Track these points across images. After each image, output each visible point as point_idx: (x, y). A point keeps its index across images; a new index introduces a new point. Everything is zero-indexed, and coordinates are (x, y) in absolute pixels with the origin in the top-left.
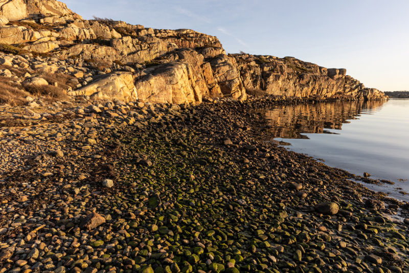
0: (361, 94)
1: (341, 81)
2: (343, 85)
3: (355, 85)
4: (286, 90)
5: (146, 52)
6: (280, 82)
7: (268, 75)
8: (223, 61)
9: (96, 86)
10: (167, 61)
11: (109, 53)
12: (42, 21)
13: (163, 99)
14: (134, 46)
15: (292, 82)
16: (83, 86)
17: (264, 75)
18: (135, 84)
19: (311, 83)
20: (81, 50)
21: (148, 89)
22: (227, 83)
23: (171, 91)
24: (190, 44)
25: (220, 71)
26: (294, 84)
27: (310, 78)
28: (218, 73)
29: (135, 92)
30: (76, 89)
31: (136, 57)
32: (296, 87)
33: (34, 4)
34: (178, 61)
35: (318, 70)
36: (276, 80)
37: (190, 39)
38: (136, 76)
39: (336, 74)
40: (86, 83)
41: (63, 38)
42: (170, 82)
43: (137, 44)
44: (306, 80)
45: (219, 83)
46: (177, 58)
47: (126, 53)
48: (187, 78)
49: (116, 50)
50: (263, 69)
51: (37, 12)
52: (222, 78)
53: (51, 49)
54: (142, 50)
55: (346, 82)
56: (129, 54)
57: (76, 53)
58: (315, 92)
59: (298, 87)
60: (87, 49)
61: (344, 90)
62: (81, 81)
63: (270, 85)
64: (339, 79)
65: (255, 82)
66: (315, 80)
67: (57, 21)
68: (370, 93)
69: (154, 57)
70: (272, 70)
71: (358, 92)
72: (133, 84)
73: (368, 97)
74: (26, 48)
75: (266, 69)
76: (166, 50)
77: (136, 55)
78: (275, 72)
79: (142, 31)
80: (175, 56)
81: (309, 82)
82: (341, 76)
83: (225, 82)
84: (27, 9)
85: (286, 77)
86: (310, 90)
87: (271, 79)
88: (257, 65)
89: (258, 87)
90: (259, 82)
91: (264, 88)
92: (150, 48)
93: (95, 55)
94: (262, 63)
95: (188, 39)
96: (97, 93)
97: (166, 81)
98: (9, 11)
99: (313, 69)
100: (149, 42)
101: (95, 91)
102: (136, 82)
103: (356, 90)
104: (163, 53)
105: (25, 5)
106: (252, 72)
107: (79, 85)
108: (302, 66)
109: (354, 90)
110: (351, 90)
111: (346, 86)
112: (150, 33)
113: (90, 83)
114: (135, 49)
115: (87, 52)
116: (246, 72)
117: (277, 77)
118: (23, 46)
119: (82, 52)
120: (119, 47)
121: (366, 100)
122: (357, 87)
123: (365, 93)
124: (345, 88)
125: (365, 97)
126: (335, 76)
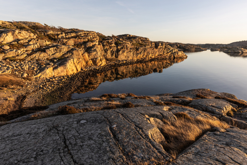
0: (172, 55)
1: (161, 49)
2: (163, 51)
3: (169, 51)
4: (128, 57)
5: (58, 53)
6: (125, 54)
7: (120, 51)
8: (95, 49)
9: (41, 73)
10: (66, 56)
11: (45, 56)
12: (19, 42)
13: (62, 74)
14: (54, 51)
15: (132, 53)
16: (37, 74)
17: (118, 50)
18: (53, 70)
19: (142, 52)
20: (35, 56)
21: (57, 71)
22: (95, 59)
23: (65, 71)
24: (81, 40)
25: (92, 55)
26: (133, 53)
27: (142, 50)
28: (91, 55)
29: (53, 73)
30: (35, 75)
31: (54, 56)
32: (134, 55)
33: (16, 36)
34: (71, 55)
35: (150, 44)
36: (123, 53)
37: (81, 38)
38: (54, 67)
39: (159, 46)
40: (38, 73)
41: (28, 50)
42: (65, 68)
43: (55, 50)
44: (140, 51)
45: (91, 59)
46: (71, 54)
47: (51, 55)
48: (73, 64)
49: (47, 54)
50: (118, 48)
51: (17, 38)
52: (93, 57)
53: (24, 57)
54: (57, 52)
55: (165, 49)
56: (52, 55)
57: (33, 57)
58: (145, 57)
59: (135, 55)
60: (37, 55)
61: (164, 53)
62: (36, 72)
63: (120, 55)
64: (161, 48)
65: (112, 55)
66: (144, 51)
67: (25, 42)
68: (176, 55)
69: (62, 54)
70: (122, 48)
71: (171, 54)
72: (52, 70)
73: (175, 56)
74: (17, 58)
75: (119, 47)
76: (67, 50)
77: (55, 55)
78: (124, 49)
79: (60, 35)
80: (70, 53)
81: (141, 52)
82: (162, 46)
83: (94, 59)
84: (13, 37)
85: (129, 51)
86: (142, 55)
87: (121, 52)
88: (115, 46)
89: (114, 56)
90: (114, 55)
91: (117, 57)
92: (60, 51)
93: (40, 58)
94: (118, 44)
95: (80, 38)
96: (41, 76)
97: (64, 68)
98: (7, 39)
99: (147, 43)
100: (60, 48)
101: (40, 75)
102: (54, 69)
103: (170, 53)
104: (66, 52)
105: (12, 36)
106: (111, 50)
107: (36, 74)
108: (142, 42)
109: (169, 53)
110: (168, 53)
111: (164, 51)
112: (63, 36)
113: (39, 73)
114: (54, 52)
115: (37, 57)
116: (107, 50)
117: (124, 52)
118: (16, 57)
119: (35, 57)
120: (48, 53)
121: (174, 58)
122: (170, 52)
123: (174, 54)
124: (164, 52)
125: (174, 56)
126: (159, 47)
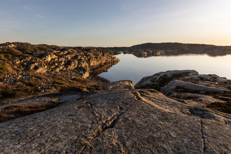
4: (94, 64)
6: (93, 62)
17: (89, 60)
24: (73, 55)
26: (96, 61)
44: (98, 59)
58: (101, 62)
63: (91, 63)
64: (106, 56)
66: (100, 59)
75: (89, 58)
78: (91, 58)
85: (94, 59)
87: (91, 61)
88: (86, 57)
90: (88, 63)
110: (109, 59)
117: (92, 60)
121: (114, 61)
122: (111, 58)
123: (113, 59)
124: (108, 58)
125: (113, 61)
126: (105, 55)
